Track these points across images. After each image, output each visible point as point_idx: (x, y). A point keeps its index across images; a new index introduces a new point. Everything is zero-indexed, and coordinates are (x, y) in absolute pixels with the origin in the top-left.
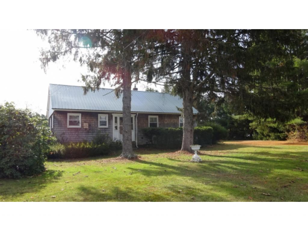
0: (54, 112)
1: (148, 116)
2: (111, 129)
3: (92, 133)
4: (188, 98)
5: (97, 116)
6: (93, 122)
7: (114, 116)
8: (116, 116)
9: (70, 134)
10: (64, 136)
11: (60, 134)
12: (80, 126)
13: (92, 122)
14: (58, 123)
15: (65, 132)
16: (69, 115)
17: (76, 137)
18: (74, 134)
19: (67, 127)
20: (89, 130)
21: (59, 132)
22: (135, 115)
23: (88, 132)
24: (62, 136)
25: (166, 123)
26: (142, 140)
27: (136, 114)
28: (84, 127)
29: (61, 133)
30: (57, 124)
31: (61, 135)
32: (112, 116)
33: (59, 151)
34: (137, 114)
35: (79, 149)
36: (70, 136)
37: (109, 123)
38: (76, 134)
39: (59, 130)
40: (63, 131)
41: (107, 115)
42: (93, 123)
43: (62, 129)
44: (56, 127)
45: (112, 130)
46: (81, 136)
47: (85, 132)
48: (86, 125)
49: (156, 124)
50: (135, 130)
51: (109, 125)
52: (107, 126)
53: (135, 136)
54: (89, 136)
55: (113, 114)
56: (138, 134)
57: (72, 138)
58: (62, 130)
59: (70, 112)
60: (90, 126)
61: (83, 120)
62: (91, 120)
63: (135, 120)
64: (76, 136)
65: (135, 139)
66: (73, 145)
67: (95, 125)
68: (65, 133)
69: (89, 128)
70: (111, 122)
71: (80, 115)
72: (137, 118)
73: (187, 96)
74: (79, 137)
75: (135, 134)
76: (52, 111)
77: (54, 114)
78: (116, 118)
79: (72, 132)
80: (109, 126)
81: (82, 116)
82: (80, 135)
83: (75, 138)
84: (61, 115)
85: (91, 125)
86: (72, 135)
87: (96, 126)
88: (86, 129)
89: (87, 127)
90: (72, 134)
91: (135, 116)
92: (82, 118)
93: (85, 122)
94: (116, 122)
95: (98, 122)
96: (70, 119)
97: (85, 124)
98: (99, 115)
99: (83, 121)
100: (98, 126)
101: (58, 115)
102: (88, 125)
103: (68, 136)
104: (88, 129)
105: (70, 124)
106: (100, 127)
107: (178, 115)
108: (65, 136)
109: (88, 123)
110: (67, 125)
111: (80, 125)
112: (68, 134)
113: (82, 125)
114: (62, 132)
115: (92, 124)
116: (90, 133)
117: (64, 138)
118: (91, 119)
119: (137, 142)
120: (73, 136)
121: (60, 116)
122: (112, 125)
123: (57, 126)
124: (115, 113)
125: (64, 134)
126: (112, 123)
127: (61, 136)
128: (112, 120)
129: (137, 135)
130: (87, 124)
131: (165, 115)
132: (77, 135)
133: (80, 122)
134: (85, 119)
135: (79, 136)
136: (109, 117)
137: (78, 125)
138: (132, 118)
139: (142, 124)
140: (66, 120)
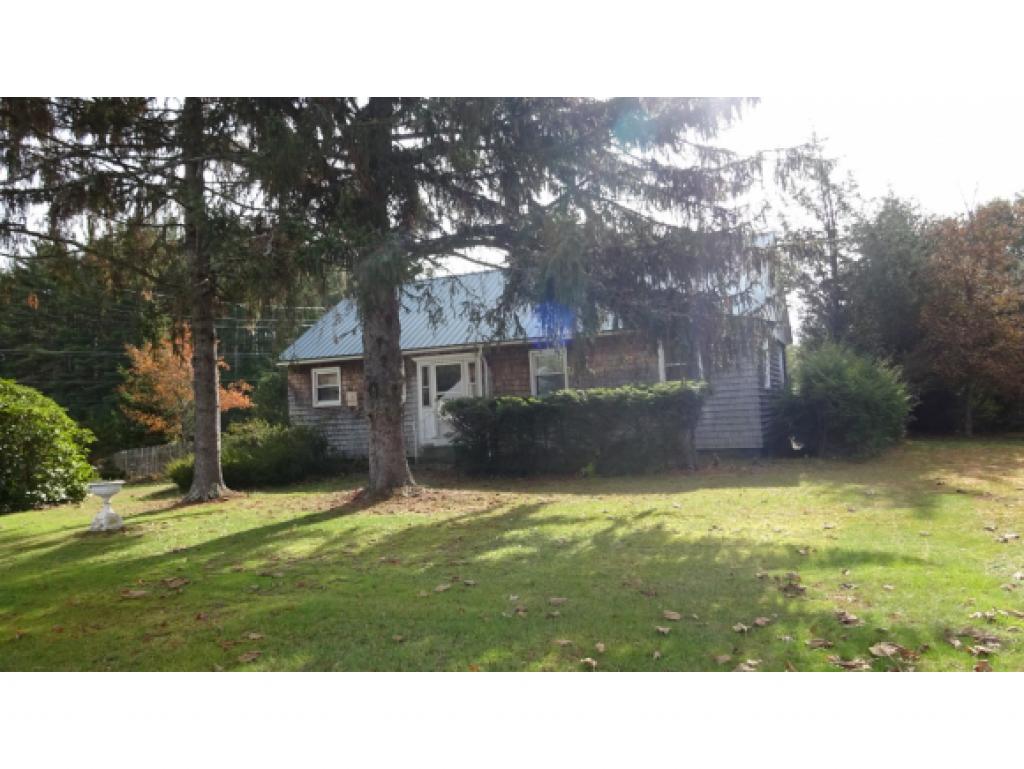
1: (527, 353)
2: (413, 406)
7: (420, 363)
8: (425, 364)
12: (339, 402)
14: (296, 396)
15: (309, 418)
16: (314, 373)
17: (333, 431)
18: (327, 422)
19: (313, 405)
20: (360, 409)
21: (298, 418)
23: (358, 417)
28: (350, 404)
30: (294, 398)
32: (414, 365)
37: (408, 387)
38: (332, 422)
39: (298, 413)
40: (305, 416)
43: (304, 410)
44: (293, 408)
45: (417, 408)
46: (342, 427)
47: (350, 416)
48: (352, 398)
49: (563, 375)
51: (407, 393)
55: (414, 359)
58: (303, 413)
59: (315, 366)
60: (360, 398)
61: (344, 383)
63: (483, 370)
69: (358, 404)
70: (413, 383)
71: (338, 371)
74: (339, 430)
77: (288, 375)
78: (425, 370)
79: (323, 417)
80: (407, 398)
81: (341, 374)
82: (340, 425)
84: (300, 377)
85: (364, 396)
88: (352, 408)
89: (356, 404)
91: (482, 359)
92: (342, 379)
93: (350, 390)
94: (426, 382)
96: (320, 383)
97: (349, 395)
99: (345, 388)
101: (295, 376)
102: (356, 398)
104: (357, 409)
105: (320, 398)
109: (356, 390)
110: (312, 399)
111: (340, 397)
113: (344, 397)
114: (305, 418)
116: (362, 417)
121: (298, 379)
122: (416, 392)
123: (294, 403)
124: (423, 354)
126: (416, 386)
128: (416, 376)
130: (354, 395)
132: (334, 425)
133: (340, 389)
134: (349, 382)
135: (339, 427)
136: (407, 369)
137: (336, 398)
138: (472, 366)
139: (507, 382)
140: (310, 389)
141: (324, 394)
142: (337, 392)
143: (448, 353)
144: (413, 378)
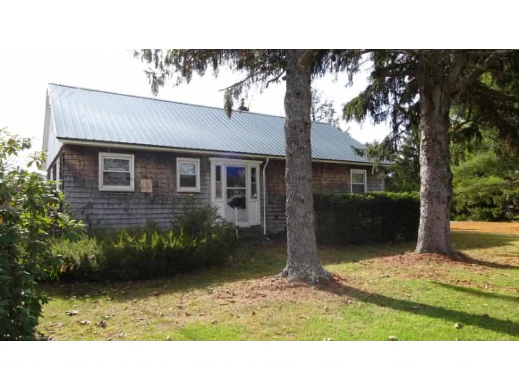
0: (62, 149)
2: (207, 196)
3: (162, 204)
4: (440, 112)
5: (174, 163)
6: (165, 176)
7: (214, 162)
8: (218, 164)
9: (106, 206)
10: (91, 211)
11: (81, 206)
12: (131, 187)
13: (159, 176)
14: (75, 177)
15: (92, 201)
16: (102, 156)
17: (123, 214)
18: (116, 206)
19: (97, 188)
20: (154, 196)
21: (76, 200)
22: (261, 162)
23: (153, 203)
24: (87, 212)
25: (325, 182)
26: (275, 221)
27: (264, 160)
28: (143, 191)
29: (84, 205)
30: (72, 179)
31: (84, 208)
32: (209, 164)
33: (85, 259)
34: (268, 160)
35: (147, 253)
36: (107, 212)
37: (202, 180)
38: (122, 206)
39: (77, 195)
40: (87, 198)
41: (197, 162)
42: (164, 181)
43: (87, 192)
44: (70, 189)
45: (210, 198)
46: (134, 212)
47: (144, 201)
48: (147, 186)
50: (262, 199)
51: (201, 185)
52: (197, 188)
53: (262, 212)
54: (155, 211)
55: (211, 159)
56: (266, 207)
57: (111, 217)
58: (84, 195)
59: (105, 150)
60: (156, 186)
61: (139, 170)
62: (159, 171)
63: (261, 175)
64: (121, 212)
65: (262, 220)
66: (130, 239)
67: (168, 185)
68: (93, 204)
69: (154, 191)
70: (207, 178)
71: (131, 158)
72: (266, 170)
73: (437, 105)
74: (131, 215)
75: (262, 208)
76: (55, 147)
77: (63, 155)
78: (218, 169)
79: (111, 201)
80: (201, 189)
81: (136, 162)
82: (132, 209)
83: (118, 217)
84: (81, 158)
85: (160, 185)
86: (112, 209)
87: (172, 186)
88: (146, 194)
89: (151, 191)
90: (111, 207)
91: (262, 166)
92: (136, 167)
93: (145, 177)
94: (218, 177)
95: (176, 178)
96: (106, 168)
97: (143, 182)
98: (178, 159)
99: (139, 175)
100: (176, 187)
101: (75, 156)
102: (151, 185)
103: (101, 212)
104: (152, 195)
105: (105, 182)
106: (180, 189)
107: (345, 166)
108: (94, 211)
109: (151, 178)
110: (97, 183)
111: (132, 183)
112: (100, 207)
113: (136, 183)
114: (86, 201)
115: (162, 183)
116: (158, 204)
117: (91, 217)
118: (160, 169)
119: (265, 226)
120: (114, 212)
121: (80, 161)
122: (210, 184)
123: (72, 185)
124: (217, 156)
125: (92, 208)
126: (210, 180)
127: (83, 213)
128: (210, 172)
129: (266, 211)
130: (149, 182)
131: (323, 164)
132: (124, 209)
133: (132, 176)
134: (144, 170)
135: (130, 211)
136: (201, 166)
137: (128, 184)
138: (253, 170)
139: (275, 185)
140: (96, 172)
141: (109, 178)
142: (128, 179)
143: (236, 158)
144: (207, 174)
